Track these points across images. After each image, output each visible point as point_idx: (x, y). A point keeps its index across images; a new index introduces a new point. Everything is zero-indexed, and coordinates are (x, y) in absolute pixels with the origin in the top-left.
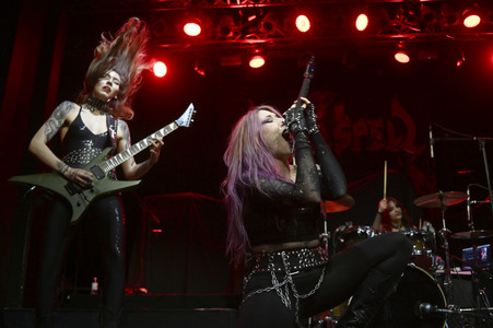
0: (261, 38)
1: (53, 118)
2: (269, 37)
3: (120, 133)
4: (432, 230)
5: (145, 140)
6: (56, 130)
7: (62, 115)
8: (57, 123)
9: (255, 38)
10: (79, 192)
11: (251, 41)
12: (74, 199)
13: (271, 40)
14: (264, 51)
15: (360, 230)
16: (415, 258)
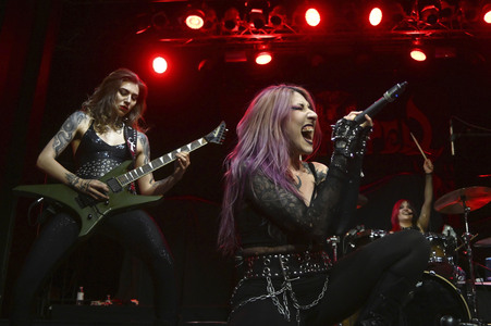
0: (269, 33)
1: (62, 130)
2: (276, 32)
3: (140, 146)
4: (454, 235)
5: (170, 155)
6: (65, 143)
7: (73, 127)
8: (67, 135)
9: (262, 33)
10: (91, 205)
11: (258, 37)
12: (84, 213)
13: (279, 36)
14: (271, 47)
15: (372, 234)
16: (434, 266)
